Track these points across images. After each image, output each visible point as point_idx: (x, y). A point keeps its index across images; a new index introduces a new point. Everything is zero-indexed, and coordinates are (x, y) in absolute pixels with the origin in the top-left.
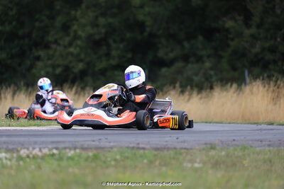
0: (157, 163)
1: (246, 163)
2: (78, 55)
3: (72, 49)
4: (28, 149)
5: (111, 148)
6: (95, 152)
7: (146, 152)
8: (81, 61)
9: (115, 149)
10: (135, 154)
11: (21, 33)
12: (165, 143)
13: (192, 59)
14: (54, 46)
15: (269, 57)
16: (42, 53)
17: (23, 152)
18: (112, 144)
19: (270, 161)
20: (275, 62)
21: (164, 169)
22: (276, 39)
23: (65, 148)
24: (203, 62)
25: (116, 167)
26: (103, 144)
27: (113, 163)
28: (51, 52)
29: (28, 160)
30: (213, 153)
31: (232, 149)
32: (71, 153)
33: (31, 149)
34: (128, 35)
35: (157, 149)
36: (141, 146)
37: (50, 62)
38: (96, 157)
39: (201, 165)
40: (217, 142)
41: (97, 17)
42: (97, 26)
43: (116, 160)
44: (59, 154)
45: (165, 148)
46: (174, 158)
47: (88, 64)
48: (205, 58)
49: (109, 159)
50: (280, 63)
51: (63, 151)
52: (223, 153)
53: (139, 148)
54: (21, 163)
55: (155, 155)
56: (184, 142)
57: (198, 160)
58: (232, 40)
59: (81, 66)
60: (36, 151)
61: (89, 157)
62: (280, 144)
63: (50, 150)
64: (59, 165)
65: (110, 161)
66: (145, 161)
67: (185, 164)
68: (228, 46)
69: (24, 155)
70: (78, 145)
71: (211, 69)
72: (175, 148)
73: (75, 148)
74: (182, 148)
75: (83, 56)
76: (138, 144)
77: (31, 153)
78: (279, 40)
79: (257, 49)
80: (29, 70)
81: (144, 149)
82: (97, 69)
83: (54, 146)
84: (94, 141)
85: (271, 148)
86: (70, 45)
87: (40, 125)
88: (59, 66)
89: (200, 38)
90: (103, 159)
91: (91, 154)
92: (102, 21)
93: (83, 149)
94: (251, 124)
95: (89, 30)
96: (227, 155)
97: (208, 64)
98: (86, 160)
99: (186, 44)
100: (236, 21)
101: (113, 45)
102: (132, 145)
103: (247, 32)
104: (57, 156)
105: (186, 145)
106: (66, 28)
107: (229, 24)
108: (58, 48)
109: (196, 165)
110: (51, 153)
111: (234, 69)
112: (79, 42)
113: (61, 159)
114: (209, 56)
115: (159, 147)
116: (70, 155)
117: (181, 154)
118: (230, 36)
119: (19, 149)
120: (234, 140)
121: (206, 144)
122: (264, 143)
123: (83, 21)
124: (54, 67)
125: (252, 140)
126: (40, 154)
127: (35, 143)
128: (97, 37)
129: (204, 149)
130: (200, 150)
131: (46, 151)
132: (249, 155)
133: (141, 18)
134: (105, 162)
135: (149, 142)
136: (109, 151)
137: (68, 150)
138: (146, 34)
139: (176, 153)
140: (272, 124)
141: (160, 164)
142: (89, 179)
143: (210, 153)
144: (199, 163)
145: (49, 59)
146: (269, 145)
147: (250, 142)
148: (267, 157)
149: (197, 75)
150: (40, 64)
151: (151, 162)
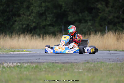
0: (63, 69)
1: (102, 69)
2: (33, 20)
3: (30, 18)
4: (7, 63)
5: (44, 63)
6: (37, 64)
7: (59, 64)
8: (34, 22)
9: (45, 63)
10: (54, 66)
11: (8, 10)
12: (68, 60)
13: (83, 21)
14: (22, 16)
15: (116, 20)
16: (17, 19)
17: (5, 65)
18: (44, 61)
19: (113, 69)
20: (119, 23)
21: (66, 72)
22: (119, 13)
23: (23, 63)
24: (87, 23)
25: (45, 71)
26: (40, 61)
27: (44, 69)
28: (21, 18)
29: (7, 68)
30: (88, 65)
31: (96, 63)
32: (26, 65)
33: (8, 63)
34: (55, 11)
35: (64, 63)
36: (57, 62)
37: (21, 23)
38: (37, 67)
39: (82, 71)
40: (90, 60)
41: (41, 3)
42: (42, 7)
43: (45, 68)
44: (21, 65)
45: (67, 63)
46: (71, 67)
47: (38, 24)
48: (88, 21)
49: (42, 68)
50: (121, 23)
51: (23, 64)
52: (92, 65)
53: (56, 63)
54: (4, 69)
55: (63, 66)
56: (76, 60)
57: (81, 68)
58: (100, 13)
59: (34, 25)
60: (11, 64)
61: (33, 67)
62: (118, 60)
63: (17, 64)
64: (20, 71)
65: (43, 69)
66: (58, 69)
67: (75, 70)
68: (98, 15)
69: (6, 66)
70: (29, 61)
71: (91, 26)
72: (72, 63)
73: (28, 63)
74: (74, 63)
75: (35, 20)
76: (56, 61)
77: (9, 65)
78: (121, 13)
79: (111, 17)
80: (12, 26)
81: (58, 63)
82: (41, 25)
83: (19, 62)
84: (36, 59)
85: (114, 63)
86: (30, 15)
87: (14, 52)
88: (24, 24)
89: (86, 12)
90: (40, 68)
91: (34, 65)
92: (43, 4)
93: (31, 63)
94: (107, 51)
95: (38, 9)
96: (94, 66)
97: (89, 24)
98: (32, 68)
99: (80, 15)
100: (102, 5)
101: (48, 15)
102: (53, 61)
103: (107, 10)
104: (20, 67)
105: (77, 61)
106: (28, 7)
107: (99, 6)
108: (25, 17)
109: (80, 71)
110: (17, 65)
111: (101, 26)
112: (33, 14)
113: (21, 67)
114: (90, 20)
115: (65, 62)
116: (25, 66)
117: (74, 65)
118: (100, 11)
119: (3, 63)
120: (98, 59)
121: (85, 61)
122: (111, 60)
123: (35, 5)
124: (23, 25)
125: (106, 59)
126: (12, 65)
127: (11, 60)
128: (41, 12)
129: (84, 63)
130: (82, 64)
131: (15, 64)
132: (103, 66)
133: (60, 3)
134: (40, 69)
135: (60, 60)
136: (43, 64)
137: (24, 64)
138: (62, 10)
139: (72, 65)
140: (116, 51)
141: (65, 70)
142: (32, 77)
143: (87, 65)
144: (81, 70)
145: (21, 21)
146: (113, 61)
147: (105, 60)
148: (111, 67)
149: (85, 28)
150: (16, 23)
151: (61, 69)
